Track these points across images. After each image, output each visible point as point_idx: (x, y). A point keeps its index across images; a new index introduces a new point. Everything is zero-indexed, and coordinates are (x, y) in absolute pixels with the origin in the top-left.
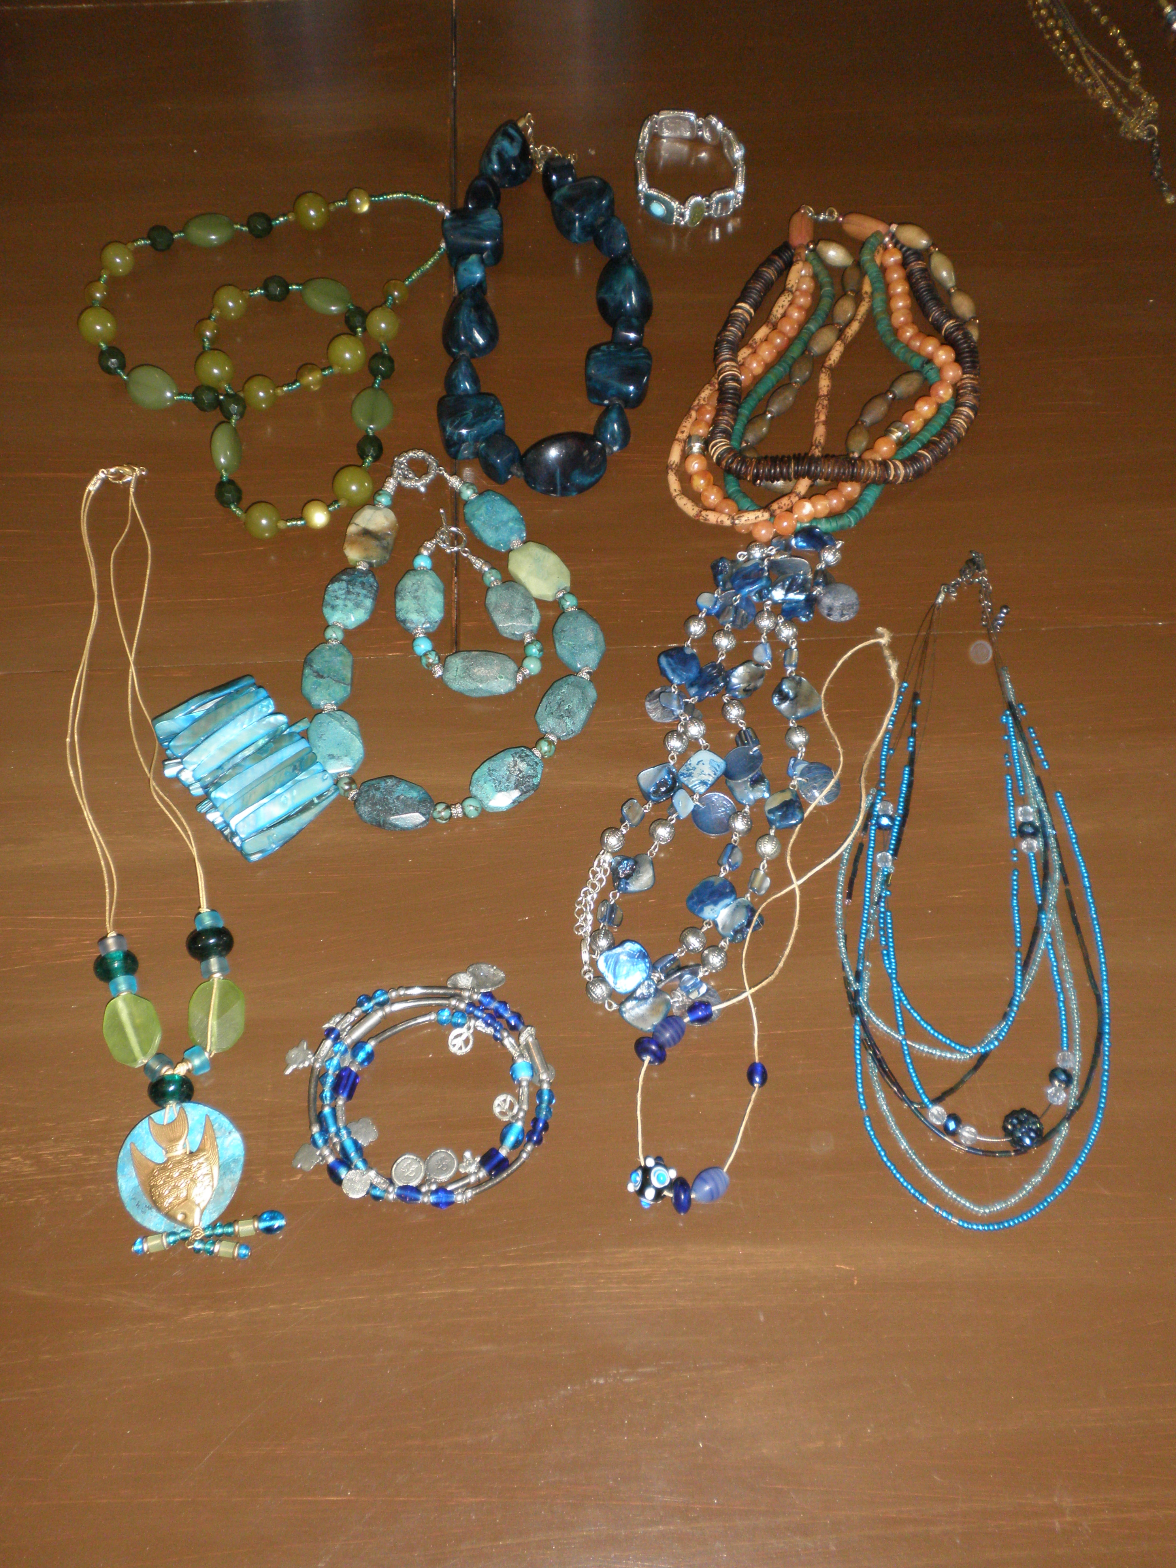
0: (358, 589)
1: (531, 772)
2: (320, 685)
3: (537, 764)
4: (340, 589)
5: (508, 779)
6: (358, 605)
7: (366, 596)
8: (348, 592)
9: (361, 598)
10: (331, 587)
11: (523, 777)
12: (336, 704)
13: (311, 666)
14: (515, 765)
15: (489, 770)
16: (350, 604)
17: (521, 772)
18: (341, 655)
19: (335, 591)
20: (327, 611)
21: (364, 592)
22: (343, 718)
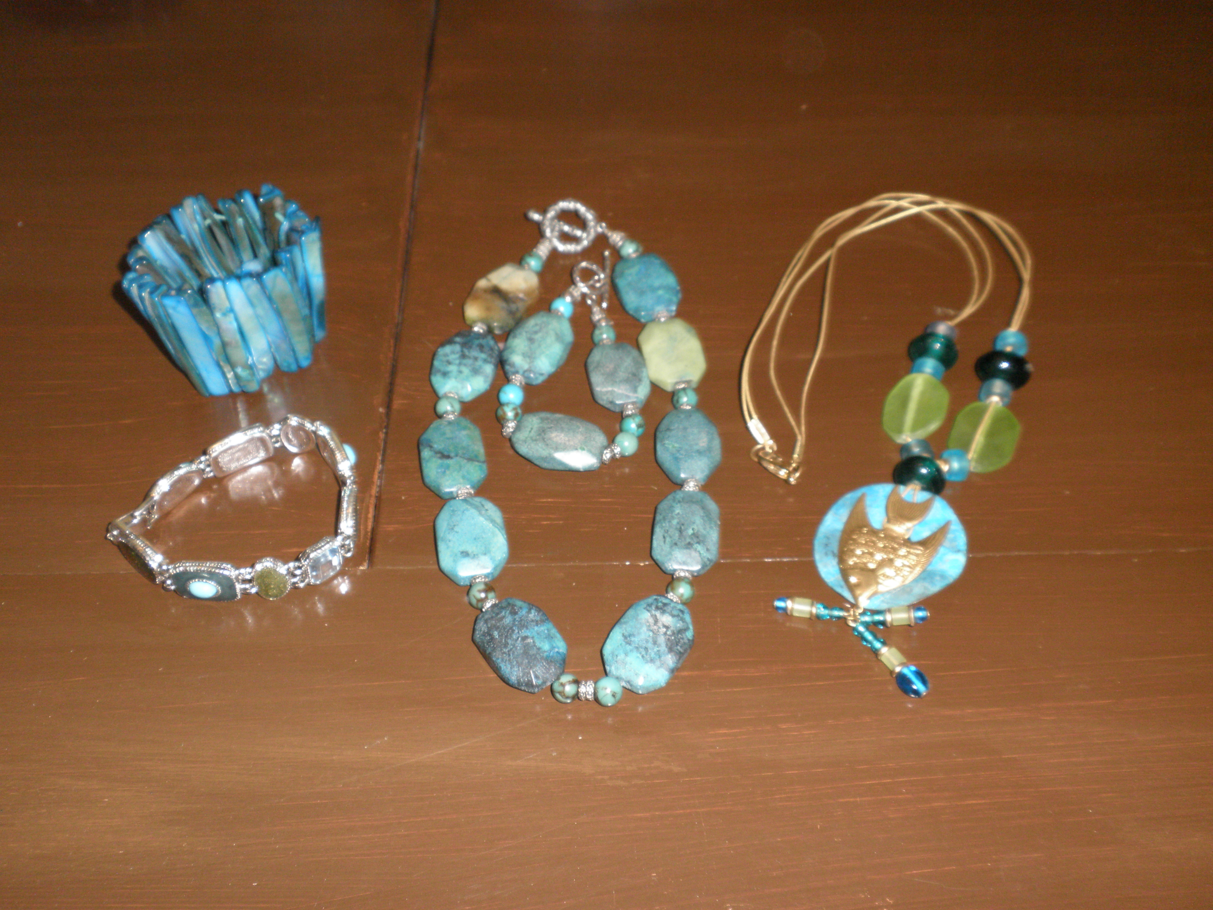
0: (475, 353)
1: (680, 625)
2: (448, 467)
3: (682, 611)
4: (453, 352)
5: (655, 643)
6: (476, 372)
7: (485, 361)
8: (463, 356)
9: (479, 363)
10: (442, 351)
11: (673, 634)
12: (473, 487)
13: (431, 447)
14: (656, 621)
15: (625, 637)
16: (466, 371)
17: (667, 628)
18: (465, 428)
19: (446, 355)
20: (437, 380)
21: (483, 356)
22: (483, 506)
